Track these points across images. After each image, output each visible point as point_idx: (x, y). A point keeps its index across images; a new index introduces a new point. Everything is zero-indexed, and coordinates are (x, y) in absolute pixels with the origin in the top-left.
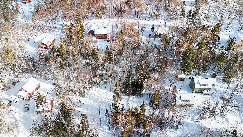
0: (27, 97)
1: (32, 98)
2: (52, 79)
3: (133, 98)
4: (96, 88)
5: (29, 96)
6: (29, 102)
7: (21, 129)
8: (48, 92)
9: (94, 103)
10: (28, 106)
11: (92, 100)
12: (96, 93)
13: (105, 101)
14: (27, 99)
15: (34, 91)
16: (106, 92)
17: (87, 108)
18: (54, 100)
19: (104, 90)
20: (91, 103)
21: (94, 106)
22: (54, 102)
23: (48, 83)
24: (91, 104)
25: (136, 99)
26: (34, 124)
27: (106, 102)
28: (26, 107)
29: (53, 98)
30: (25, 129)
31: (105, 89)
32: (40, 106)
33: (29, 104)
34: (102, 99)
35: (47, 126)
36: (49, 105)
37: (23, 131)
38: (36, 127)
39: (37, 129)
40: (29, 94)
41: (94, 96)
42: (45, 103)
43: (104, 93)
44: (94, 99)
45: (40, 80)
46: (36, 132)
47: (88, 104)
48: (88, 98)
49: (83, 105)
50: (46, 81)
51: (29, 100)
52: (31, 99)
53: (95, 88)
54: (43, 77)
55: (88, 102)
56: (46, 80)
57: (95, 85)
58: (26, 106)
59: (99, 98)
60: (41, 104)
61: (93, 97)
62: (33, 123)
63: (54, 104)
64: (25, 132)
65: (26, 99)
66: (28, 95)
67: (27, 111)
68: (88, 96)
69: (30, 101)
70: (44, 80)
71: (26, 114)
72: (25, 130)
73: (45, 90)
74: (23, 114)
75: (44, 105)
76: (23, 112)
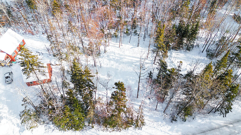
0: (6, 61)
1: (15, 62)
2: (43, 33)
3: (176, 53)
4: (114, 43)
5: (9, 60)
6: (12, 69)
7: (4, 113)
8: (40, 52)
9: (117, 64)
10: (10, 75)
11: (112, 61)
12: (117, 51)
13: (133, 61)
14: (7, 65)
15: (15, 51)
16: (132, 48)
17: (107, 73)
18: (53, 63)
19: (127, 45)
20: (112, 65)
21: (118, 69)
22: (52, 66)
23: (38, 39)
24: (112, 67)
25: (182, 54)
26: (25, 105)
27: (135, 63)
28: (7, 77)
29: (49, 60)
30: (11, 112)
31: (129, 44)
32: (31, 74)
33: (12, 73)
34: (127, 58)
35: (50, 107)
36: (47, 70)
37: (8, 116)
38: (29, 110)
39: (32, 113)
40: (8, 56)
41: (115, 54)
42: (40, 68)
43: (129, 49)
44: (115, 59)
45: (24, 35)
46: (30, 119)
47: (108, 66)
48: (106, 59)
49: (100, 68)
50: (34, 37)
51: (11, 65)
52: (13, 63)
53: (112, 43)
54: (27, 31)
55: (107, 64)
56: (33, 34)
57: (113, 38)
58: (7, 75)
59: (122, 57)
60: (32, 70)
61: (113, 56)
62: (23, 103)
63: (53, 69)
64: (12, 118)
65: (5, 66)
66: (8, 58)
67: (11, 83)
68: (105, 55)
69: (12, 67)
70: (30, 35)
71: (9, 88)
72: (11, 114)
73: (34, 50)
74: (3, 88)
75: (38, 71)
76: (3, 86)
